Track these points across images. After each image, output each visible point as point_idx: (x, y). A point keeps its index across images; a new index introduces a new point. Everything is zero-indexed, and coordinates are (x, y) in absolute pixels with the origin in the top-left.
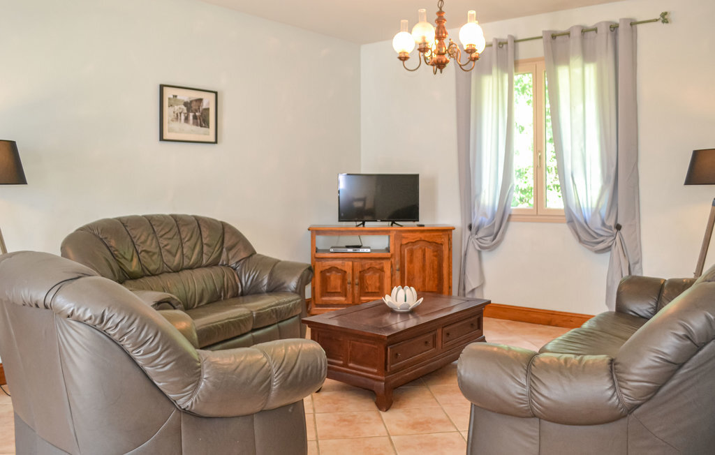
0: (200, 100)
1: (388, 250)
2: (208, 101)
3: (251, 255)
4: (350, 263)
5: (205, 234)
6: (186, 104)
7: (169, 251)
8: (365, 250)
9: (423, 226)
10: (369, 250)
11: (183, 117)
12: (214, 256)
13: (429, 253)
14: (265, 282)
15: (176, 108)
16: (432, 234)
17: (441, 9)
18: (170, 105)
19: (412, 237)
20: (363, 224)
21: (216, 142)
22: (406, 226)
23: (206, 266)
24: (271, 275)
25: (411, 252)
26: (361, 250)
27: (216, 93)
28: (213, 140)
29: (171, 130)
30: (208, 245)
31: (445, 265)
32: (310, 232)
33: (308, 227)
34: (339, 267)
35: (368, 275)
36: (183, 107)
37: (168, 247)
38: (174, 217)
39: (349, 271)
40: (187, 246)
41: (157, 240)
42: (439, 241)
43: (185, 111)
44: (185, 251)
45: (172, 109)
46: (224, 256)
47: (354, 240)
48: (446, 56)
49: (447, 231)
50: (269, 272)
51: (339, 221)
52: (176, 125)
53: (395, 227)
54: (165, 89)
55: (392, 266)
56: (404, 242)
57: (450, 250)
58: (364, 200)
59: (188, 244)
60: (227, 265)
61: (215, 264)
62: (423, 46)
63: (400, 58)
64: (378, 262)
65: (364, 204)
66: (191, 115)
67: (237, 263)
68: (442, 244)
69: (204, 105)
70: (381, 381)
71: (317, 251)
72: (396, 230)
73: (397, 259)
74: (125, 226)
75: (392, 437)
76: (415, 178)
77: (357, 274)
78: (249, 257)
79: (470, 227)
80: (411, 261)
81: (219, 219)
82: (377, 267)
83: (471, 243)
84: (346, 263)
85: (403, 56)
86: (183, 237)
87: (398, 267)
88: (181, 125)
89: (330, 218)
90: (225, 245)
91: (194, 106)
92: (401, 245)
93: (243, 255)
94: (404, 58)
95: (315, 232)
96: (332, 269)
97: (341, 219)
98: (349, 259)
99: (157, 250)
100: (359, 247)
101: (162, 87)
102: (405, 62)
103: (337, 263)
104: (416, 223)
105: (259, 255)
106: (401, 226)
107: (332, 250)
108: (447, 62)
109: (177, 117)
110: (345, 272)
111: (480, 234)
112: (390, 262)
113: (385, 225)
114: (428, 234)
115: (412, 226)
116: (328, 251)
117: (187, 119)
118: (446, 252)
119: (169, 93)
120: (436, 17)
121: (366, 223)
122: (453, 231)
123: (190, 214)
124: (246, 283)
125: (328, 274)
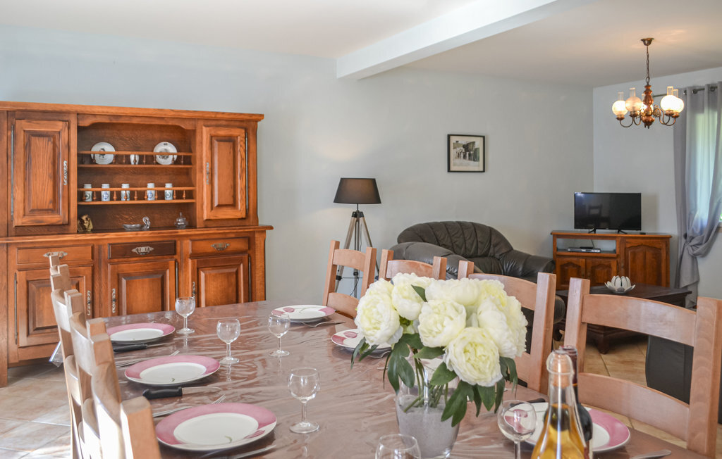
0: (474, 143)
1: (615, 251)
2: (478, 143)
3: (510, 251)
4: (584, 260)
5: (479, 235)
6: (464, 146)
7: (457, 246)
8: (596, 251)
9: (644, 234)
10: (599, 251)
11: (462, 156)
12: (485, 250)
13: (649, 256)
14: (520, 269)
15: (458, 149)
16: (652, 240)
17: (648, 83)
18: (454, 148)
19: (634, 242)
20: (595, 231)
21: (484, 171)
22: (630, 233)
23: (480, 257)
24: (525, 265)
25: (634, 254)
26: (592, 251)
27: (484, 137)
28: (482, 170)
29: (454, 165)
30: (482, 243)
31: (663, 265)
32: (552, 236)
33: (550, 232)
34: (575, 263)
35: (598, 270)
36: (462, 148)
37: (457, 243)
38: (459, 223)
39: (583, 266)
40: (469, 242)
41: (451, 238)
42: (657, 246)
43: (464, 151)
44: (467, 245)
45: (455, 150)
46: (491, 251)
47: (587, 243)
48: (652, 116)
49: (666, 239)
50: (523, 262)
51: (575, 228)
52: (458, 161)
53: (621, 235)
54: (451, 137)
55: (617, 264)
56: (628, 246)
57: (667, 253)
58: (600, 207)
59: (469, 241)
60: (493, 257)
61: (485, 255)
62: (633, 113)
63: (618, 119)
64: (607, 260)
65: (600, 212)
66: (468, 153)
67: (500, 255)
68: (660, 249)
69: (476, 146)
70: (601, 334)
71: (557, 250)
72: (622, 237)
73: (622, 258)
74: (432, 229)
75: (607, 366)
76: (638, 196)
77: (589, 269)
78: (508, 252)
79: (686, 236)
80: (634, 260)
81: (488, 225)
82: (606, 264)
83: (686, 248)
84: (581, 260)
85: (620, 117)
86: (466, 236)
87: (622, 265)
88: (461, 160)
89: (568, 225)
90: (492, 243)
91: (470, 147)
92: (625, 248)
93: (504, 250)
94: (620, 119)
95: (556, 236)
96: (569, 264)
97: (576, 226)
98: (583, 257)
99: (451, 245)
100: (591, 248)
101: (449, 136)
102: (622, 121)
103: (574, 260)
104: (639, 231)
105: (516, 251)
106: (626, 233)
107: (569, 250)
108: (653, 121)
109: (459, 156)
110: (580, 267)
111: (694, 242)
112: (616, 261)
113: (613, 232)
114: (648, 241)
115: (635, 234)
116: (566, 250)
117: (465, 157)
118: (664, 255)
119: (453, 139)
120: (645, 89)
121: (597, 231)
122: (670, 239)
123: (468, 221)
124: (507, 269)
125: (566, 268)
